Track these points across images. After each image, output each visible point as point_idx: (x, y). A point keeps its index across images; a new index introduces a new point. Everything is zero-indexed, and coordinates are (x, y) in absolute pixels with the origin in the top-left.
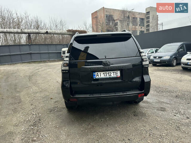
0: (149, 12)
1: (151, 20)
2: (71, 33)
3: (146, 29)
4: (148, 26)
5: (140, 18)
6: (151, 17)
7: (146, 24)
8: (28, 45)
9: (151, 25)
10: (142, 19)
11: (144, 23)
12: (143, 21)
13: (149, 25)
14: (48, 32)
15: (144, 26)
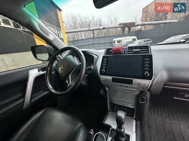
2: (122, 26)
8: (92, 38)
14: (105, 27)
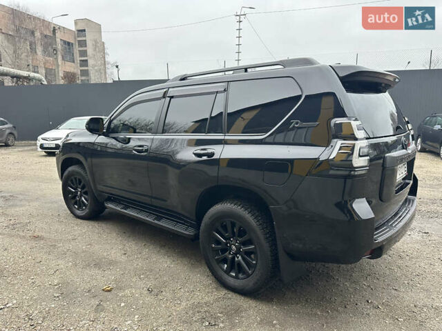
0: (84, 30)
1: (90, 50)
3: (81, 70)
4: (84, 63)
5: (61, 40)
6: (89, 43)
7: (78, 58)
9: (91, 62)
10: (69, 43)
11: (73, 54)
12: (69, 49)
13: (87, 61)
15: (74, 62)
